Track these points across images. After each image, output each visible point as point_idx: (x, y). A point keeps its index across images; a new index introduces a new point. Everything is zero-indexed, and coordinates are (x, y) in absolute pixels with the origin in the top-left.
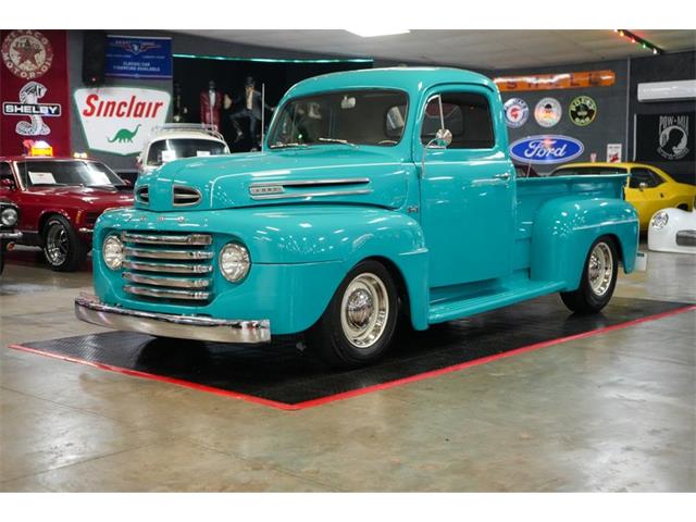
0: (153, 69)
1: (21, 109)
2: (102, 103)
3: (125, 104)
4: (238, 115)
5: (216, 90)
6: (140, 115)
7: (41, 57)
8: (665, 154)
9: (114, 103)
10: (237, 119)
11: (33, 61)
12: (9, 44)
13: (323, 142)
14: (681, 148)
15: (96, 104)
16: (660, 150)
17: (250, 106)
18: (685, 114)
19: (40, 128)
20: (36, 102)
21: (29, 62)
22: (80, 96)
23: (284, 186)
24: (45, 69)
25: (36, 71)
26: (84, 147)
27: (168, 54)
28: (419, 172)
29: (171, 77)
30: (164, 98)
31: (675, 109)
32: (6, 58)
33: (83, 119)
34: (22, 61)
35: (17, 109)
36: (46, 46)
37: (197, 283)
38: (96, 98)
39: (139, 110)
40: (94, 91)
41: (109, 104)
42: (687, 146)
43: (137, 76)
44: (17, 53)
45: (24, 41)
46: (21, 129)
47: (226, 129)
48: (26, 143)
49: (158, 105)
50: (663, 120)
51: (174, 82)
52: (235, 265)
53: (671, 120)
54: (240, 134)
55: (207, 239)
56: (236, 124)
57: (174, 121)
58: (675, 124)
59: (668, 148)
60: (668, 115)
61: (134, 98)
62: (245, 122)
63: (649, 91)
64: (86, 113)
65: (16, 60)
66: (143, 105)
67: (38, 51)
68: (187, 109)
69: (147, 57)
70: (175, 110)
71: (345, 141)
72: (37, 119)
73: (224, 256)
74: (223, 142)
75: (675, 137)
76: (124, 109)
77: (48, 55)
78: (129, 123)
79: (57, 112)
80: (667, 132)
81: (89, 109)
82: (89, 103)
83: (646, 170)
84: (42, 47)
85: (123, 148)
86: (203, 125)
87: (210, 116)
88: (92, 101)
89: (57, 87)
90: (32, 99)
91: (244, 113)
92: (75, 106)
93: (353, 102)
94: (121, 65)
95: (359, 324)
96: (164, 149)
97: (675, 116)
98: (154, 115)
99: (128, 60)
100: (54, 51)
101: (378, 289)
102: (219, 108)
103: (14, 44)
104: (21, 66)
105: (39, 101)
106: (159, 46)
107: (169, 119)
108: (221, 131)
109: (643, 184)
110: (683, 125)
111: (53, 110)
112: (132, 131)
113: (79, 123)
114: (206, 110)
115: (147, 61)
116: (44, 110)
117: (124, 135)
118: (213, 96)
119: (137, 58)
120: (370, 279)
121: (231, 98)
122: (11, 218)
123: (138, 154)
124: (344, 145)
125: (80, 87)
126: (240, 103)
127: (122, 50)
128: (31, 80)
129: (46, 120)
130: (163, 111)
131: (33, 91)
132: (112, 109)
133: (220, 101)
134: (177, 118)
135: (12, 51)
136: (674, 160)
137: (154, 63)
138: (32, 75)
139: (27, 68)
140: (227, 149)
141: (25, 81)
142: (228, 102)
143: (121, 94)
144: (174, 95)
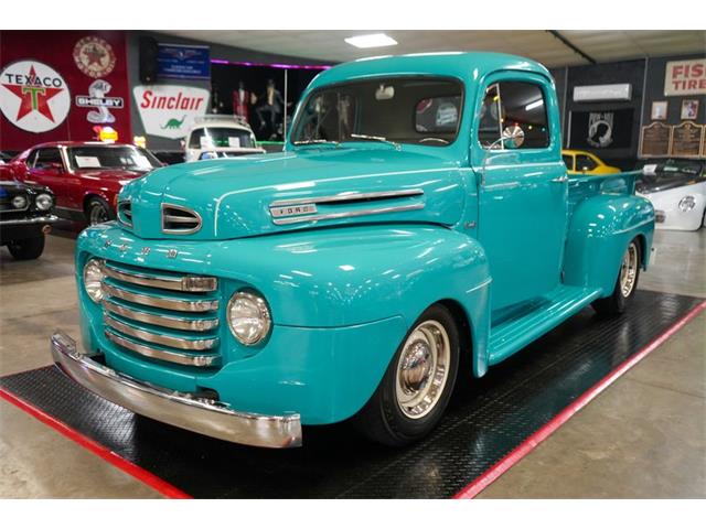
0: (195, 72)
1: (91, 102)
2: (155, 99)
3: (174, 99)
4: (262, 109)
5: (245, 90)
6: (186, 108)
7: (106, 60)
8: (593, 143)
9: (165, 99)
10: (262, 112)
11: (99, 63)
12: (79, 49)
13: (356, 140)
14: (606, 138)
15: (151, 98)
16: (589, 140)
17: (271, 102)
18: (611, 111)
19: (106, 117)
20: (103, 96)
21: (96, 64)
22: (138, 92)
23: (319, 204)
24: (109, 70)
25: (102, 72)
26: (142, 132)
27: (207, 59)
28: (478, 179)
29: (209, 78)
30: (204, 94)
31: (603, 107)
32: (77, 60)
33: (141, 110)
34: (90, 63)
35: (87, 102)
36: (110, 52)
37: (197, 344)
38: (151, 94)
39: (185, 104)
40: (149, 88)
41: (161, 99)
42: (612, 136)
43: (182, 76)
44: (86, 56)
45: (91, 47)
46: (91, 117)
47: (253, 121)
48: (95, 129)
49: (199, 100)
50: (592, 116)
51: (212, 82)
52: (249, 321)
53: (599, 116)
54: (263, 123)
55: (210, 284)
56: (260, 116)
57: (212, 113)
58: (602, 119)
59: (596, 138)
60: (598, 112)
61: (180, 94)
62: (267, 115)
63: (582, 93)
64: (143, 106)
65: (86, 62)
66: (188, 100)
67: (103, 55)
68: (222, 103)
69: (192, 62)
70: (213, 104)
71: (383, 139)
72: (104, 110)
73: (233, 309)
74: (250, 130)
75: (602, 130)
76: (173, 103)
77: (111, 58)
78: (177, 114)
79: (120, 104)
80: (595, 125)
81: (145, 103)
82: (145, 97)
83: (585, 157)
84: (106, 52)
85: (172, 133)
86: (235, 116)
87: (241, 109)
88: (148, 96)
89: (119, 84)
90: (100, 94)
91: (267, 107)
92: (134, 101)
93: (390, 92)
94: (170, 67)
95: (414, 386)
96: (203, 135)
97: (603, 113)
98: (196, 108)
99: (175, 64)
100: (117, 56)
101: (440, 340)
102: (247, 104)
103: (82, 50)
104: (91, 67)
105: (106, 95)
106: (199, 53)
107: (209, 111)
108: (249, 121)
109: (585, 168)
110: (608, 120)
111: (117, 103)
112: (180, 120)
113: (137, 113)
114: (237, 105)
115: (191, 65)
116: (109, 102)
117: (174, 123)
118: (242, 93)
119: (183, 63)
120: (433, 328)
121: (256, 95)
122: (45, 202)
123: (183, 139)
124: (382, 143)
125: (138, 85)
126: (263, 100)
127: (170, 56)
128: (99, 78)
129: (112, 111)
130: (204, 105)
131: (101, 87)
132: (163, 102)
133: (248, 98)
134: (215, 111)
135: (82, 55)
136: (600, 148)
137: (196, 67)
138: (99, 75)
139: (95, 69)
140: (252, 136)
141: (93, 80)
142: (254, 99)
143: (170, 91)
144: (212, 93)
